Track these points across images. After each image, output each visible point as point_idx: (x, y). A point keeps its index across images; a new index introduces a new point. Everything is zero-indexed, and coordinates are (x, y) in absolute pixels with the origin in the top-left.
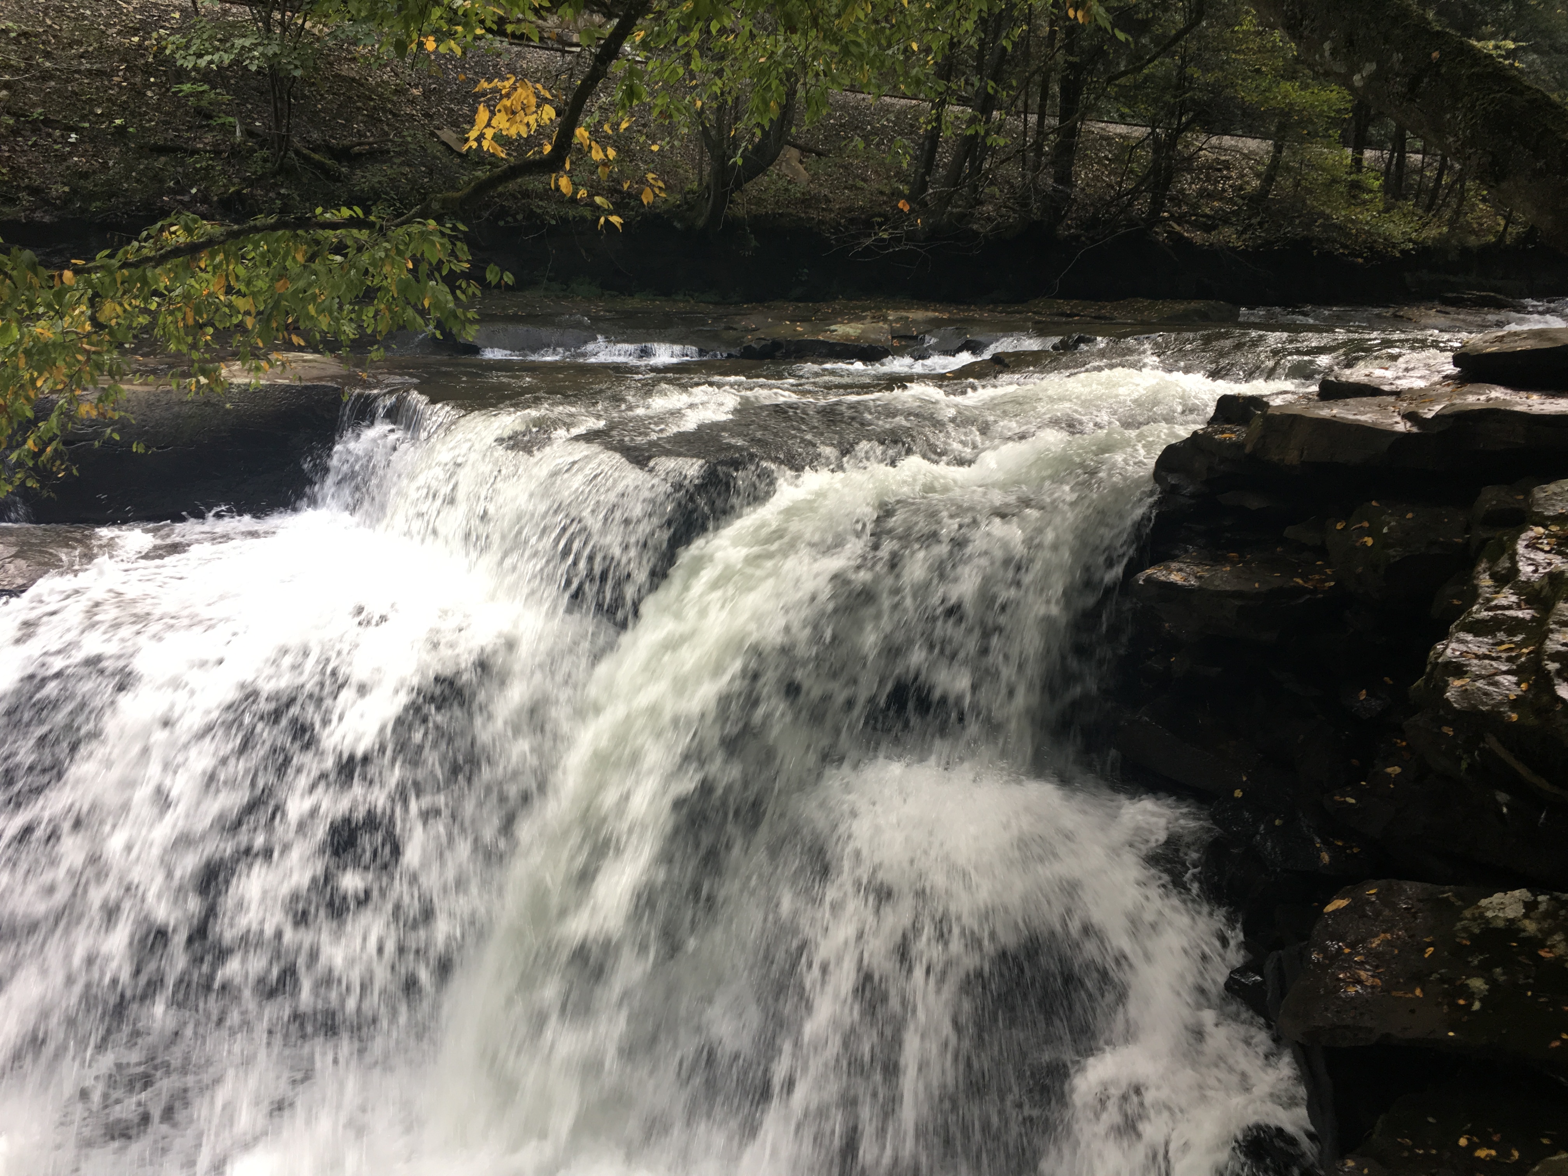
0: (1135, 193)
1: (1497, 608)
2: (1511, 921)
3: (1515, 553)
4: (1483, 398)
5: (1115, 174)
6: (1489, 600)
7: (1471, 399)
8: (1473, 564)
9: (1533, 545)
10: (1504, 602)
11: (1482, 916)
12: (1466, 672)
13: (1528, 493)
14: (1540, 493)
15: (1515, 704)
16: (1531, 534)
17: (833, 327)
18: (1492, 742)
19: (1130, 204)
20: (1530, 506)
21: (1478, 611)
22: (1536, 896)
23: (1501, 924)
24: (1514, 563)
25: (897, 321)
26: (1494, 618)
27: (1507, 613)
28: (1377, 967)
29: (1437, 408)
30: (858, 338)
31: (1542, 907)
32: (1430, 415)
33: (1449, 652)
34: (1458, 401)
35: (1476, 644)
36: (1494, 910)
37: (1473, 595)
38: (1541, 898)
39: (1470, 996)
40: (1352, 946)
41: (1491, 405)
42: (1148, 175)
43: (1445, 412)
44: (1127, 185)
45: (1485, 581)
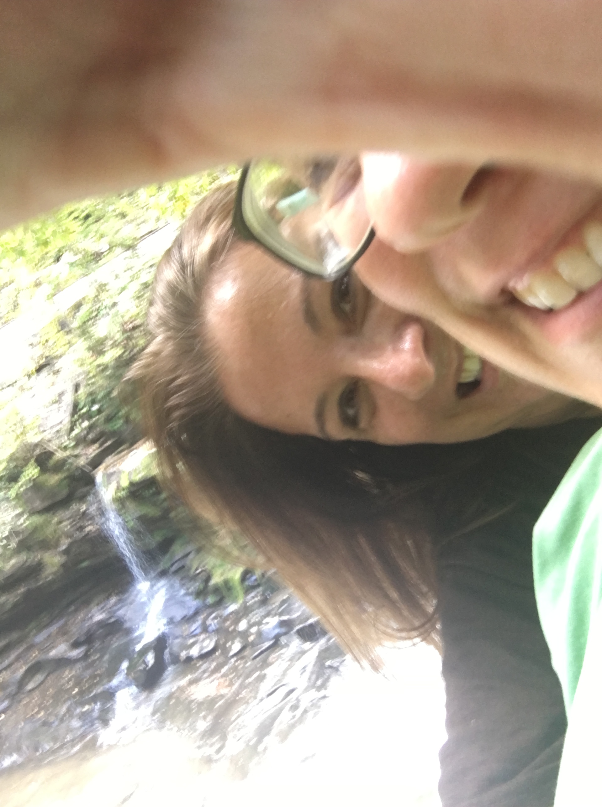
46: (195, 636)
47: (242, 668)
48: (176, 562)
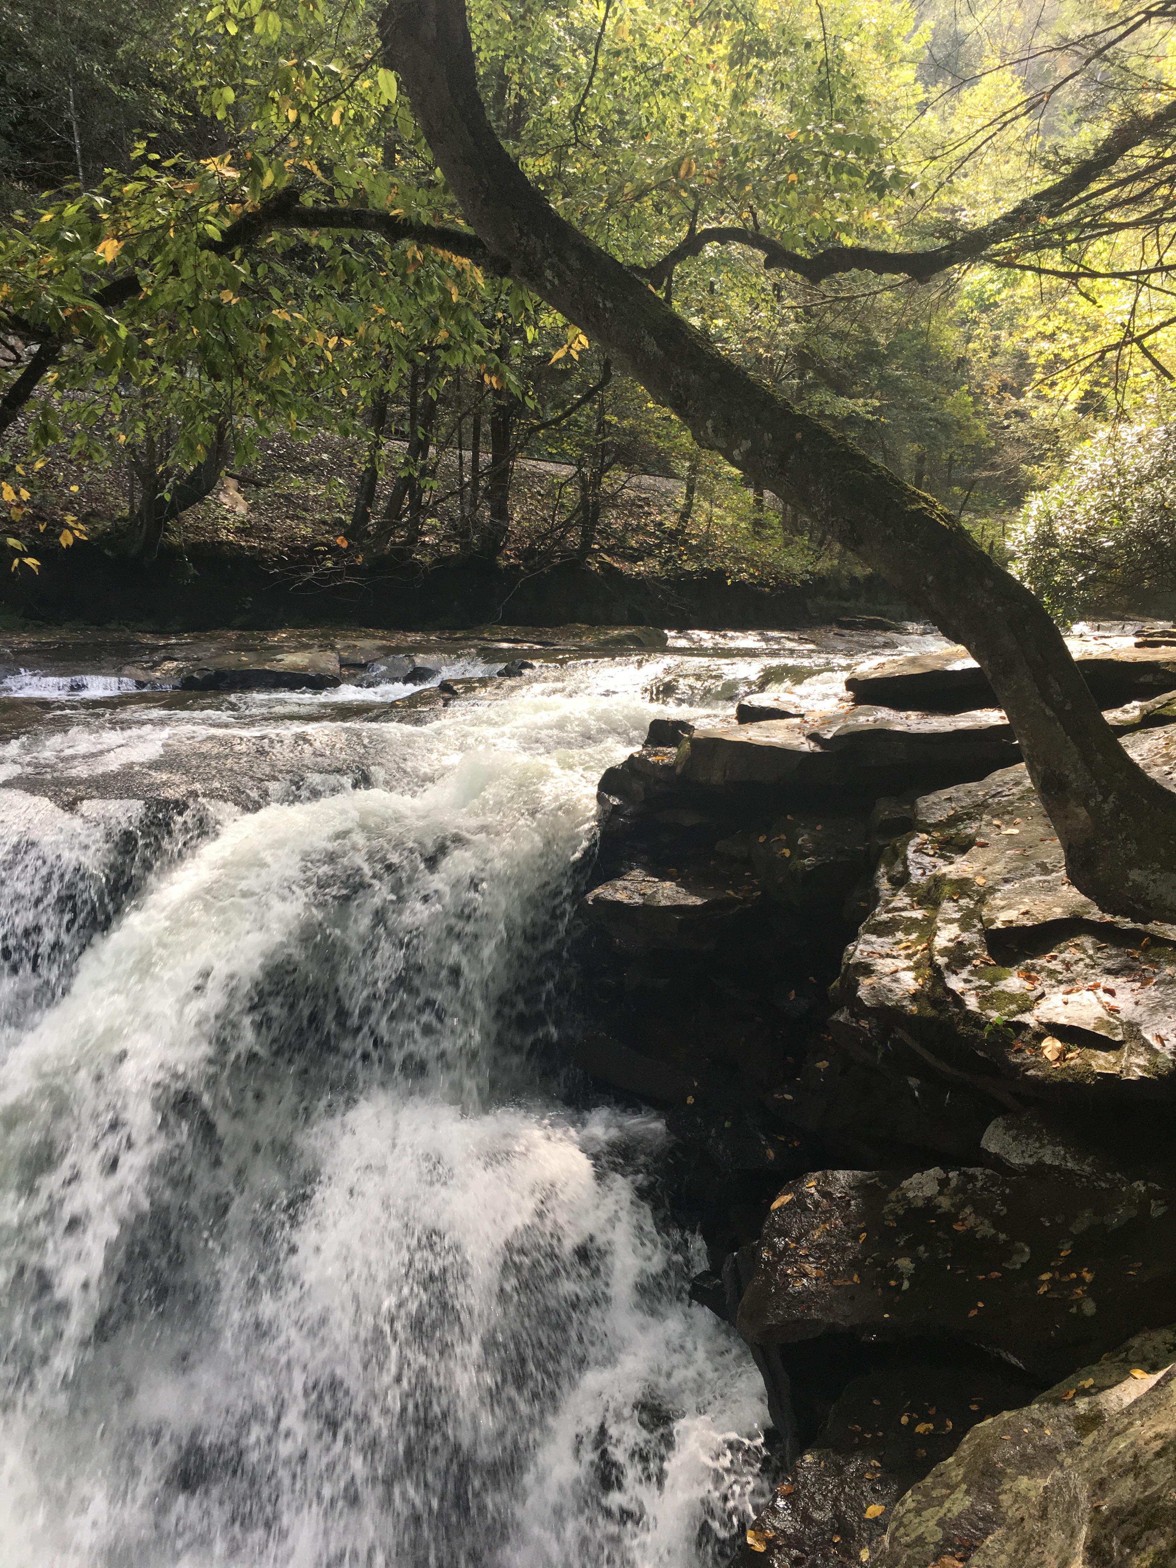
0: (567, 525)
1: (896, 909)
2: (929, 1199)
3: (906, 858)
4: (871, 719)
5: (548, 508)
6: (888, 902)
7: (862, 719)
8: (875, 868)
9: (919, 850)
10: (900, 905)
11: (905, 1197)
12: (873, 972)
13: (913, 804)
14: (922, 803)
15: (915, 997)
16: (918, 840)
17: (279, 657)
18: (900, 1034)
19: (563, 537)
20: (916, 815)
21: (880, 914)
22: (947, 1173)
23: (920, 1203)
24: (906, 867)
25: (343, 649)
26: (892, 919)
27: (904, 914)
28: (820, 1258)
29: (835, 729)
30: (305, 668)
31: (953, 1183)
32: (829, 736)
33: (857, 953)
34: (851, 722)
35: (879, 943)
36: (914, 1190)
37: (874, 898)
38: (951, 1175)
39: (900, 1277)
40: (797, 1240)
41: (878, 726)
42: (577, 511)
43: (842, 733)
44: (560, 518)
45: (884, 885)
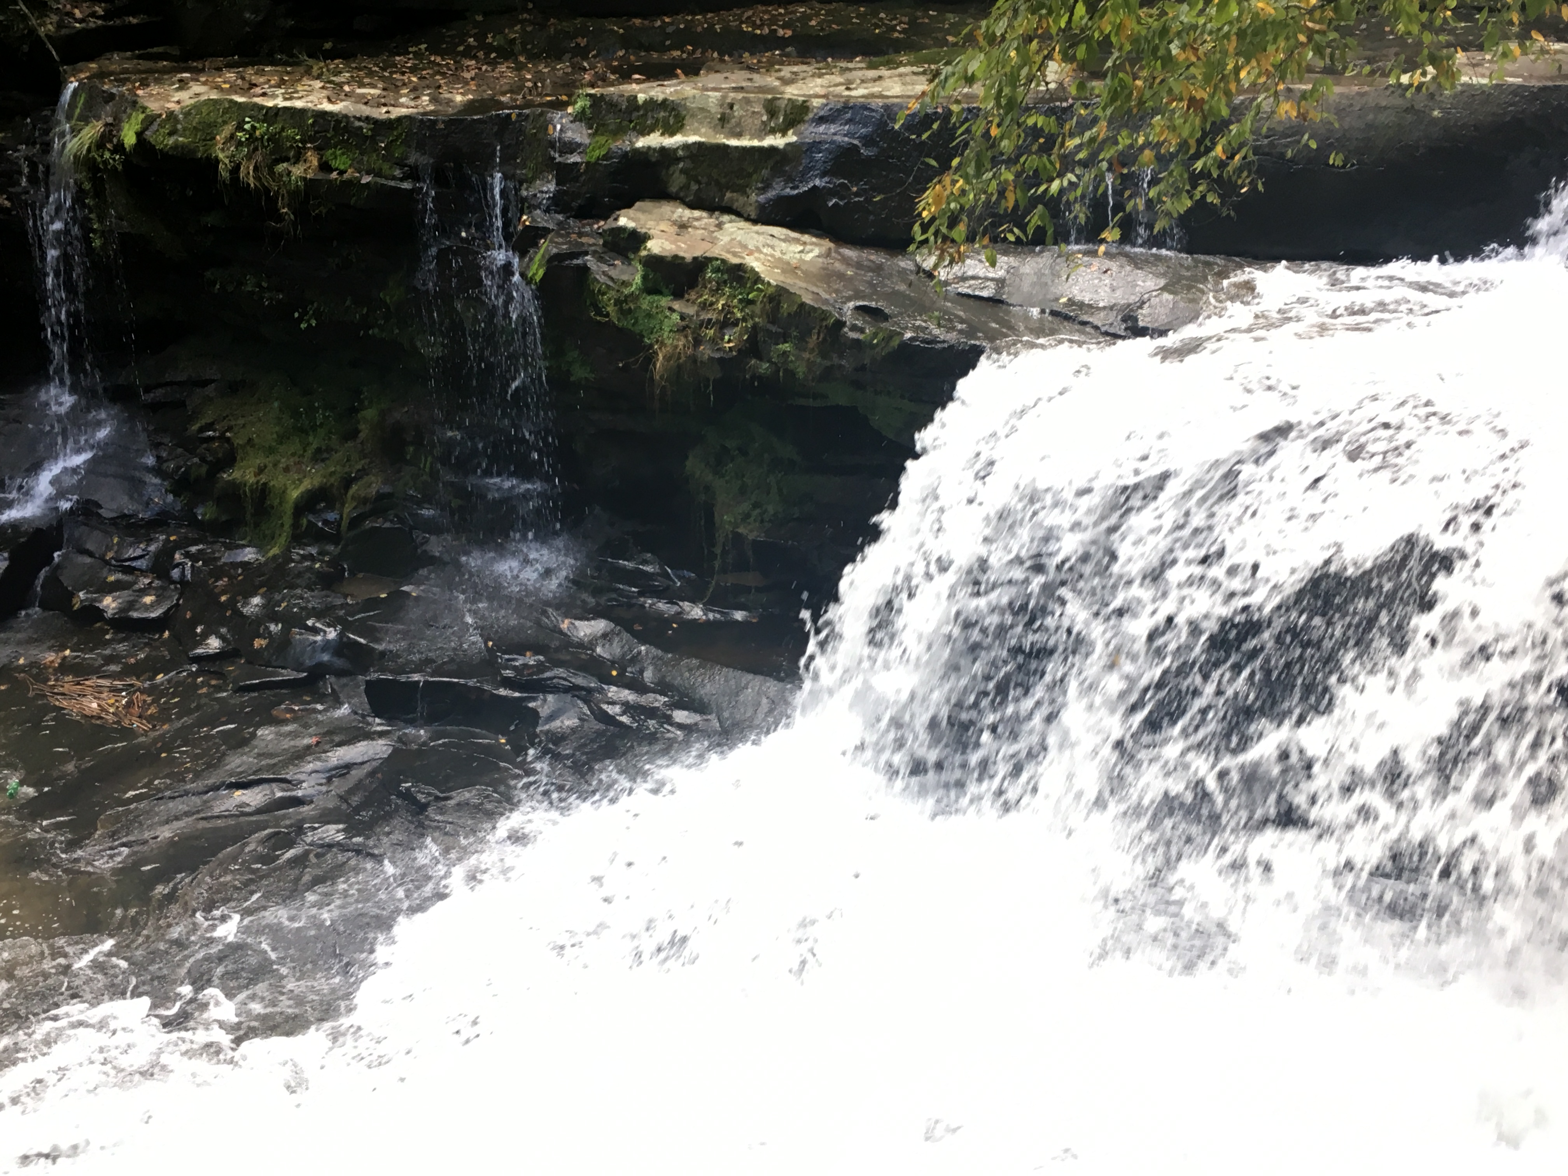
46: (130, 570)
47: (206, 695)
48: (167, 384)
